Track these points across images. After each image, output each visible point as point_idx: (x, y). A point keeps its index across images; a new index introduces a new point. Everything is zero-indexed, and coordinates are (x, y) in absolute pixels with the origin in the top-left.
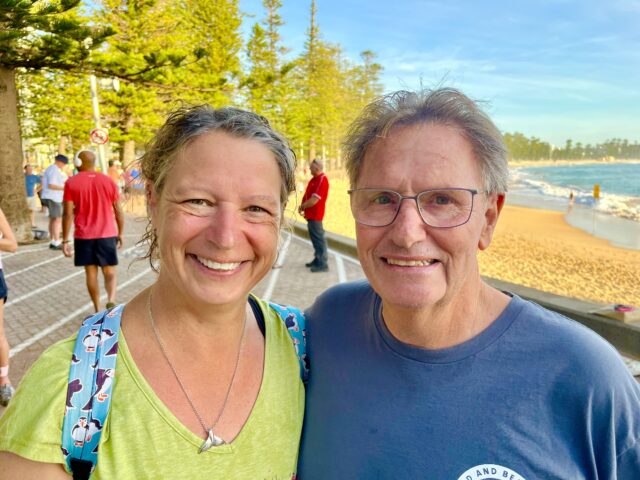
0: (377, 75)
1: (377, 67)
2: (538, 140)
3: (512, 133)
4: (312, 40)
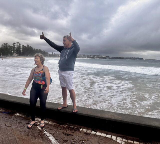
2: (45, 52)
3: (38, 49)
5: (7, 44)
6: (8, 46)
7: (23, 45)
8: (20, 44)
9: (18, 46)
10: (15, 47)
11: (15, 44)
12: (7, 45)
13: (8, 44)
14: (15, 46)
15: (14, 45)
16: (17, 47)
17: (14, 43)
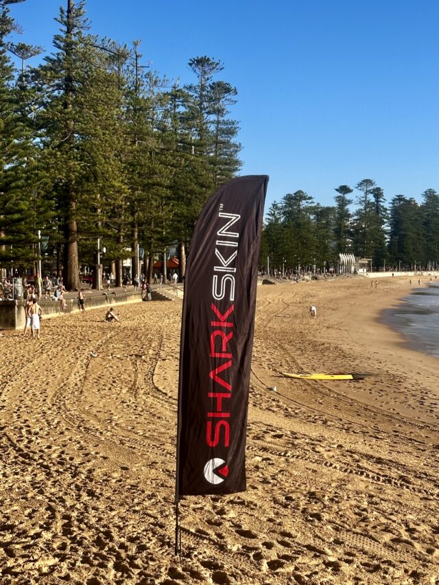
0: (223, 103)
1: (223, 88)
4: (68, 32)
5: (299, 196)
6: (308, 210)
7: (400, 198)
8: (378, 193)
9: (368, 204)
10: (349, 216)
11: (348, 196)
12: (304, 204)
13: (305, 198)
14: (352, 209)
15: (343, 203)
16: (358, 213)
17: (344, 189)
